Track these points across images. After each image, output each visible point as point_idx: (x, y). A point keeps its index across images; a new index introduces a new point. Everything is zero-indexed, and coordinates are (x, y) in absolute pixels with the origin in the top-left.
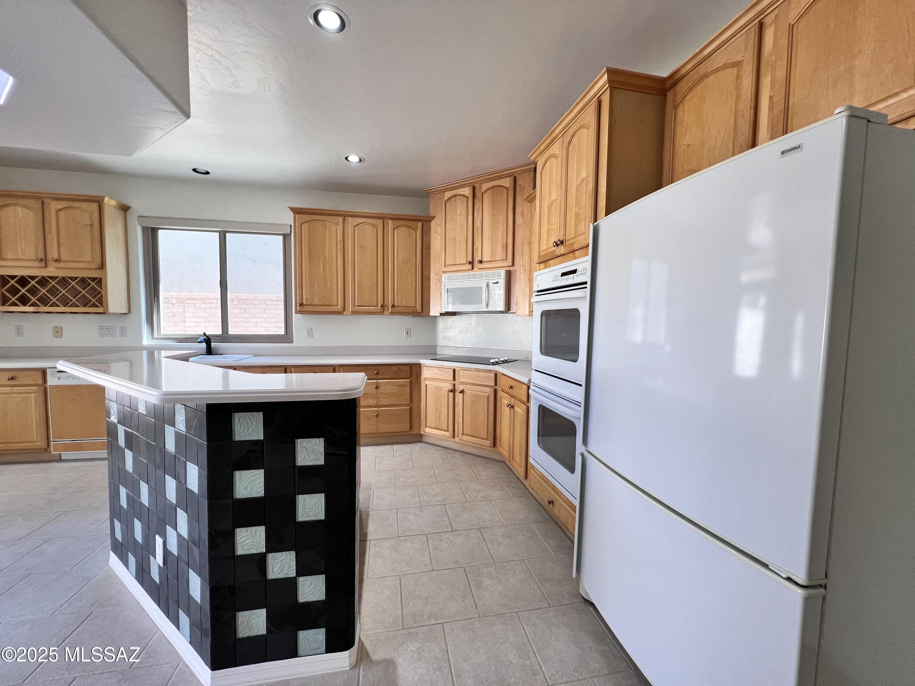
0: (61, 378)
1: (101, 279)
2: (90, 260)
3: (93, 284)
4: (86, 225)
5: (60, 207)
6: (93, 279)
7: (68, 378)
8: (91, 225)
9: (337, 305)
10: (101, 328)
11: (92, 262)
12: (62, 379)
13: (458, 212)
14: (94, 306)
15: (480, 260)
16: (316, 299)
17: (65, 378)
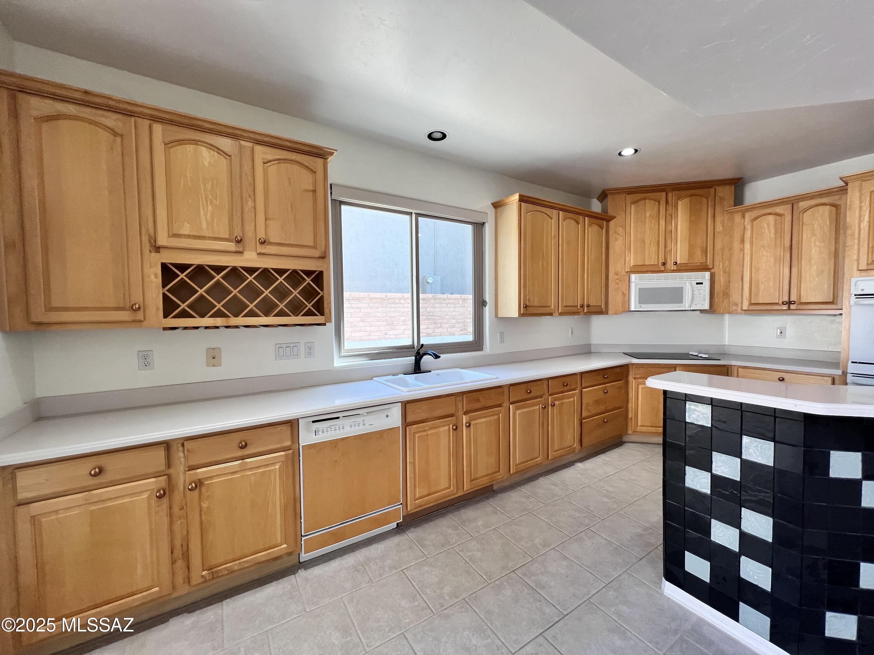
0: (319, 431)
1: (321, 273)
2: (312, 244)
3: (308, 280)
4: (306, 191)
5: (270, 157)
6: (309, 273)
7: (329, 429)
8: (314, 191)
9: (550, 306)
10: (279, 346)
11: (314, 247)
12: (320, 433)
13: (648, 214)
14: (309, 313)
15: (664, 262)
16: (536, 299)
17: (325, 430)
